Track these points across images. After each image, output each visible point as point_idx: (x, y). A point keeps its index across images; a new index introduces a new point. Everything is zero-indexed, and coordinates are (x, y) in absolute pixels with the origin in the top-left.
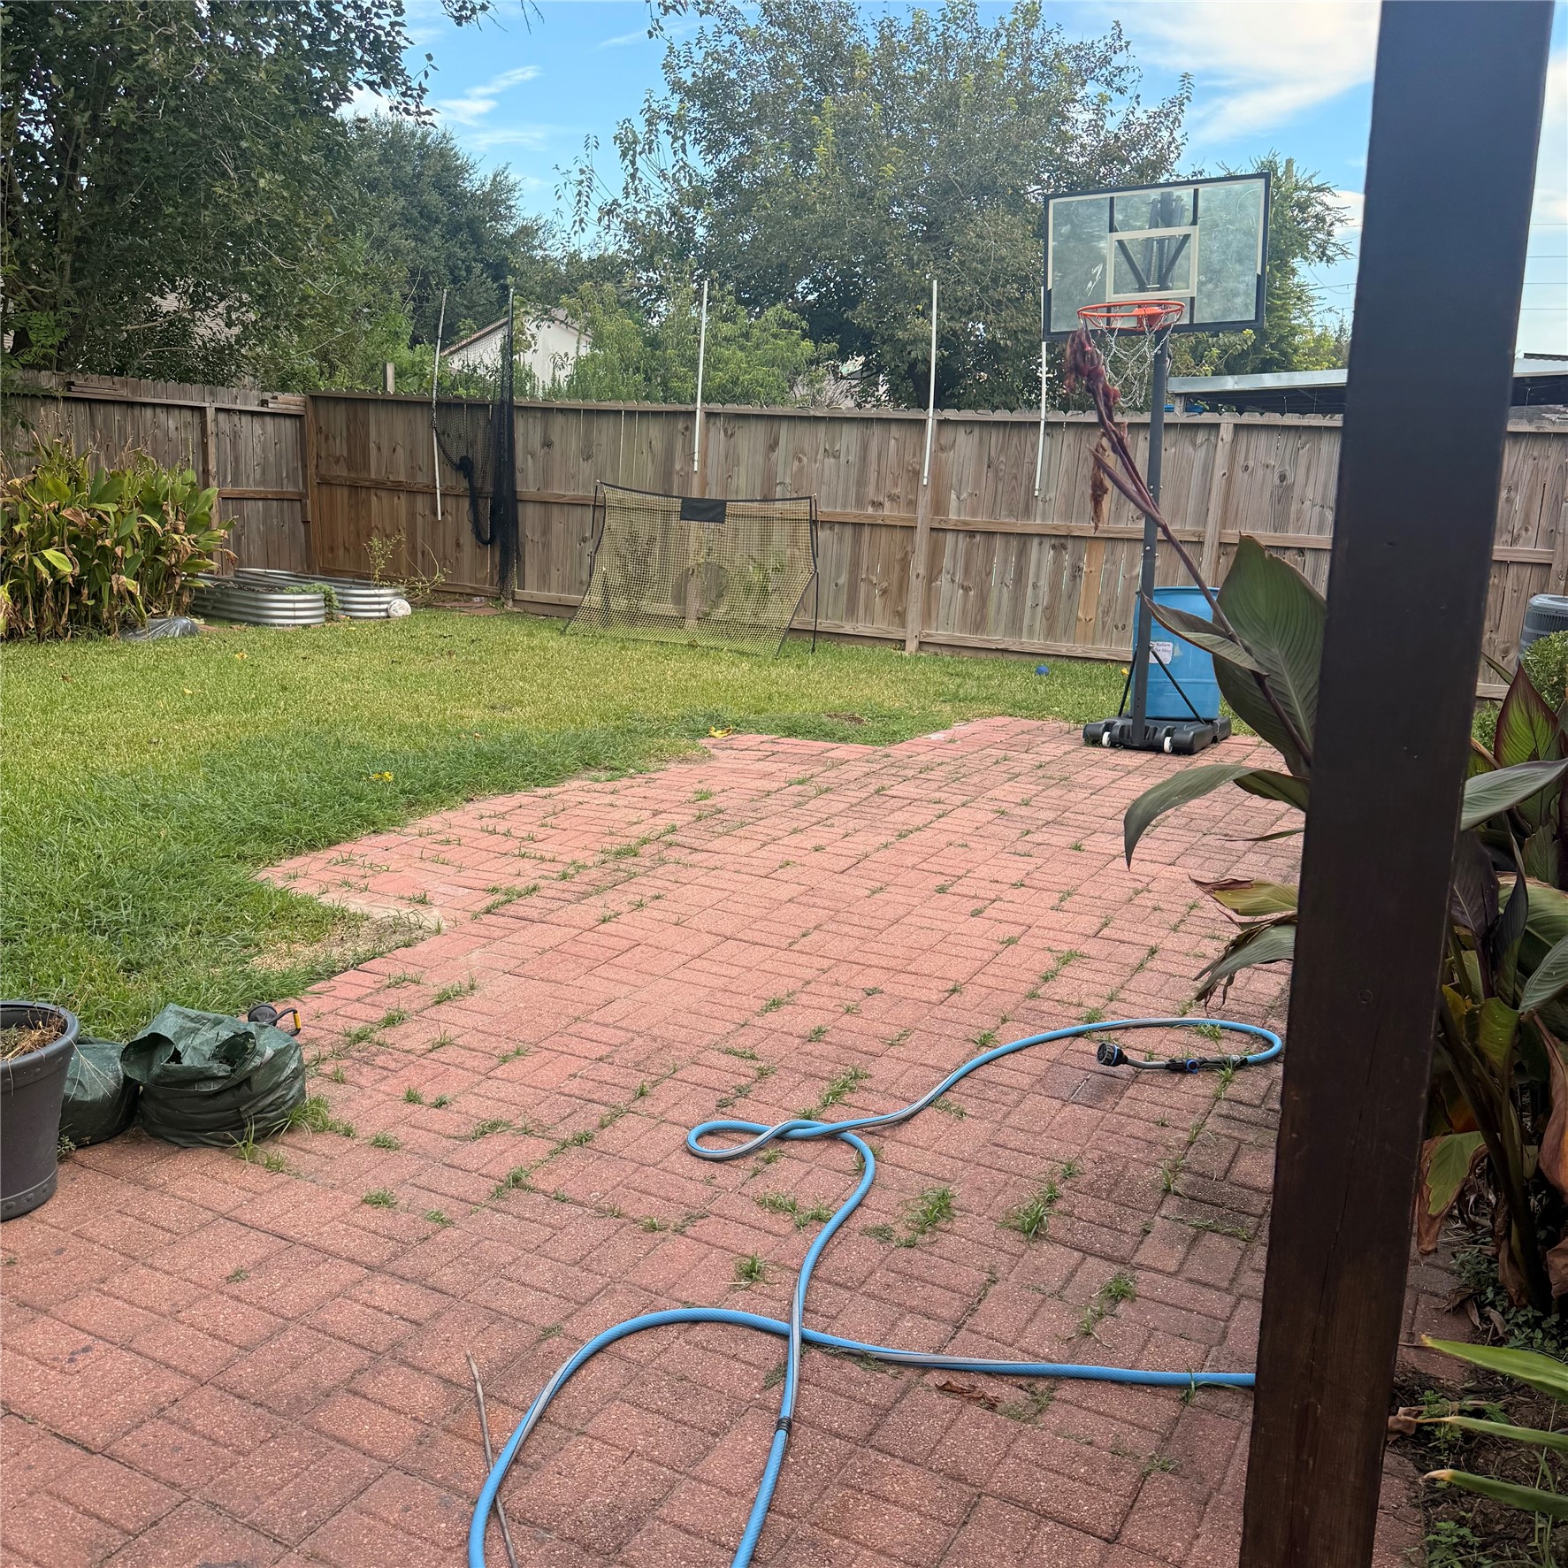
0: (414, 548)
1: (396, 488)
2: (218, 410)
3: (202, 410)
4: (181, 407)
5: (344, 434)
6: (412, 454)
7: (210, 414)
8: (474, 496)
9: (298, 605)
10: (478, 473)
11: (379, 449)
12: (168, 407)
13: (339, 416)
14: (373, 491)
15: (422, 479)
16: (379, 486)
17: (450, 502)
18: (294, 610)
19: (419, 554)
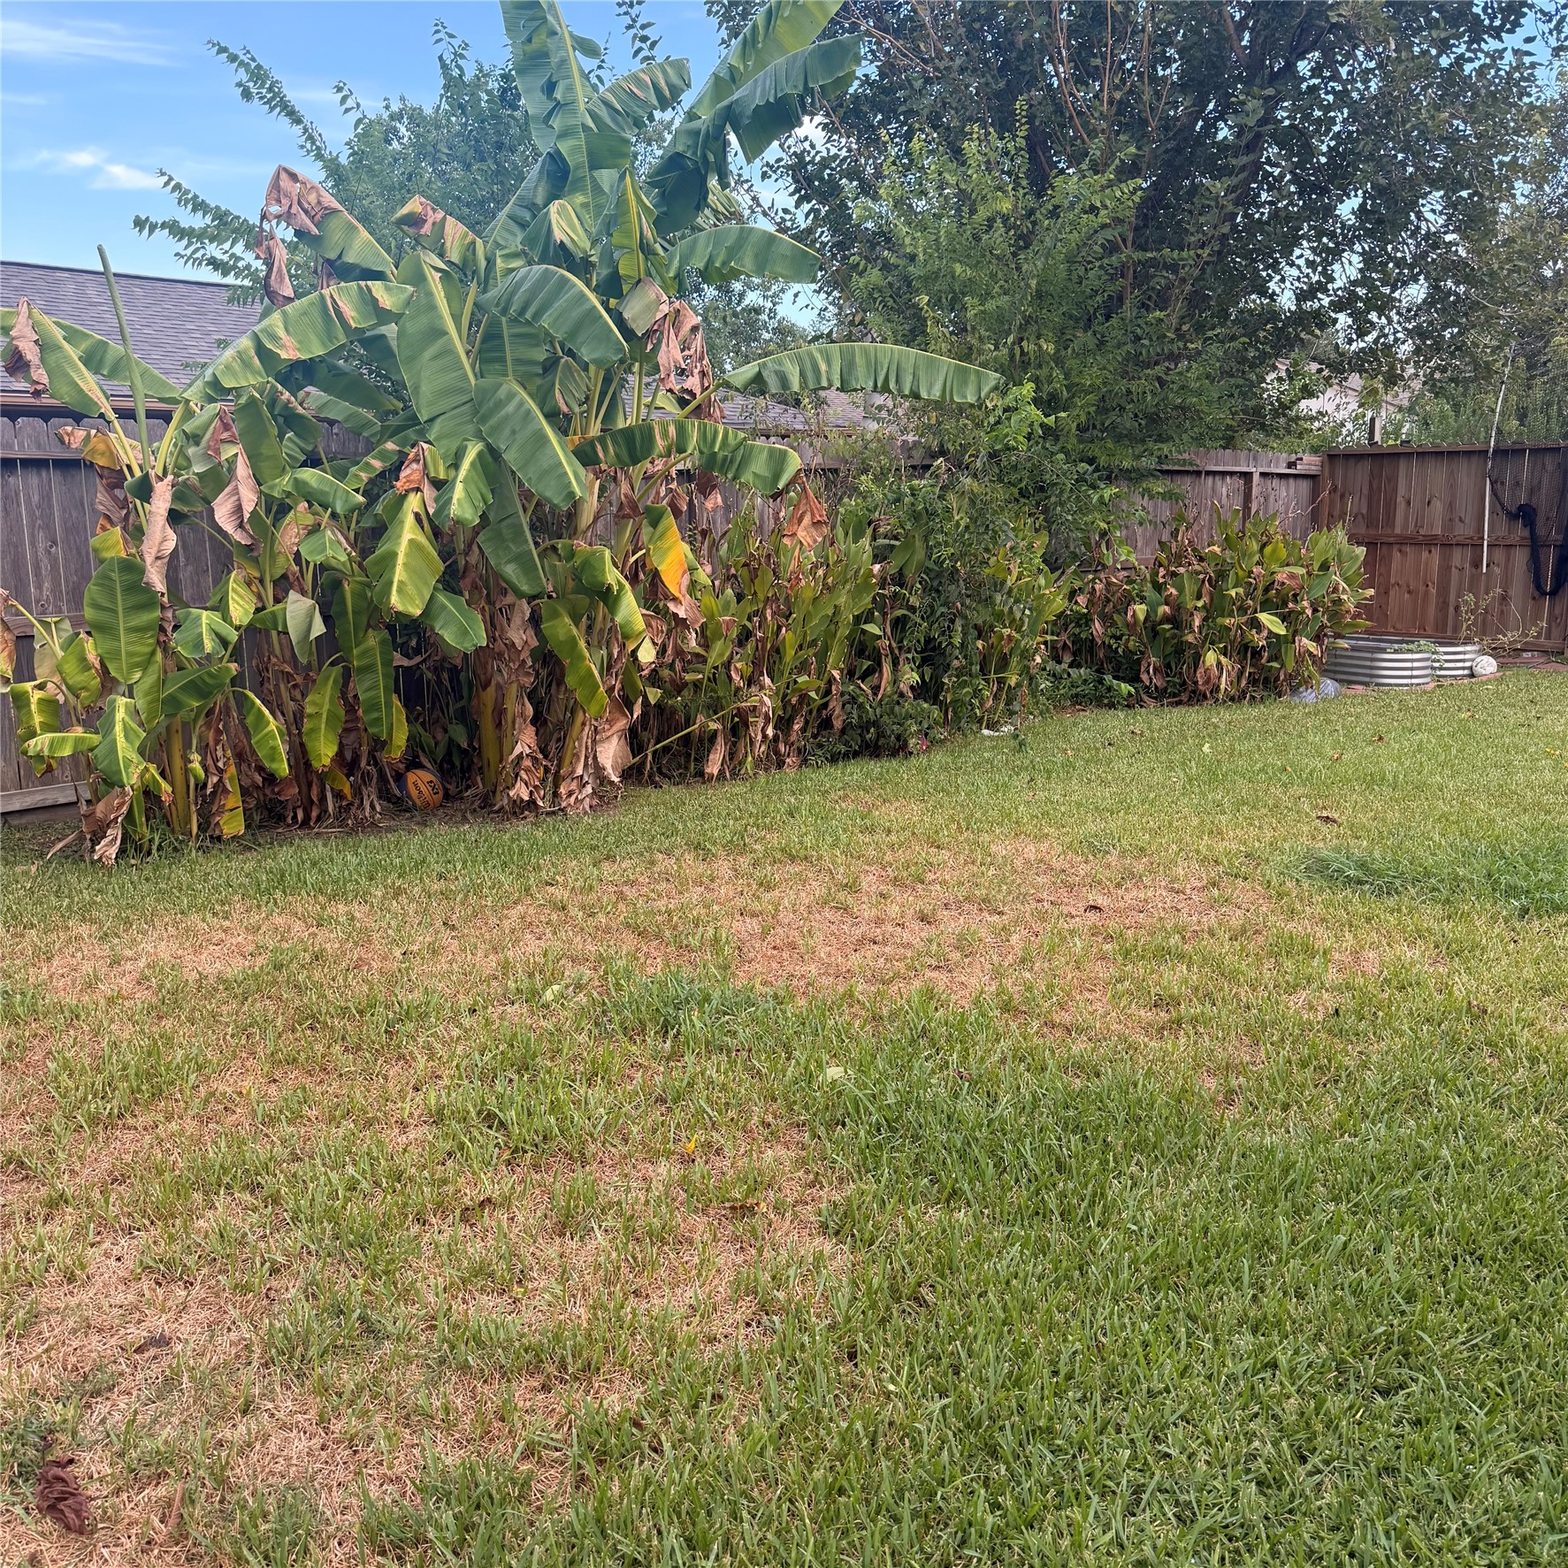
0: (1445, 604)
1: (1430, 542)
2: (1263, 475)
3: (1247, 476)
4: (1232, 474)
5: (1365, 491)
6: (1451, 506)
7: (1256, 478)
8: (1535, 546)
9: (1416, 664)
10: (1540, 521)
11: (1409, 503)
12: (1224, 474)
13: (1362, 473)
14: (1395, 548)
15: (1463, 531)
16: (1403, 541)
17: (1499, 555)
18: (1412, 669)
19: (1451, 609)
